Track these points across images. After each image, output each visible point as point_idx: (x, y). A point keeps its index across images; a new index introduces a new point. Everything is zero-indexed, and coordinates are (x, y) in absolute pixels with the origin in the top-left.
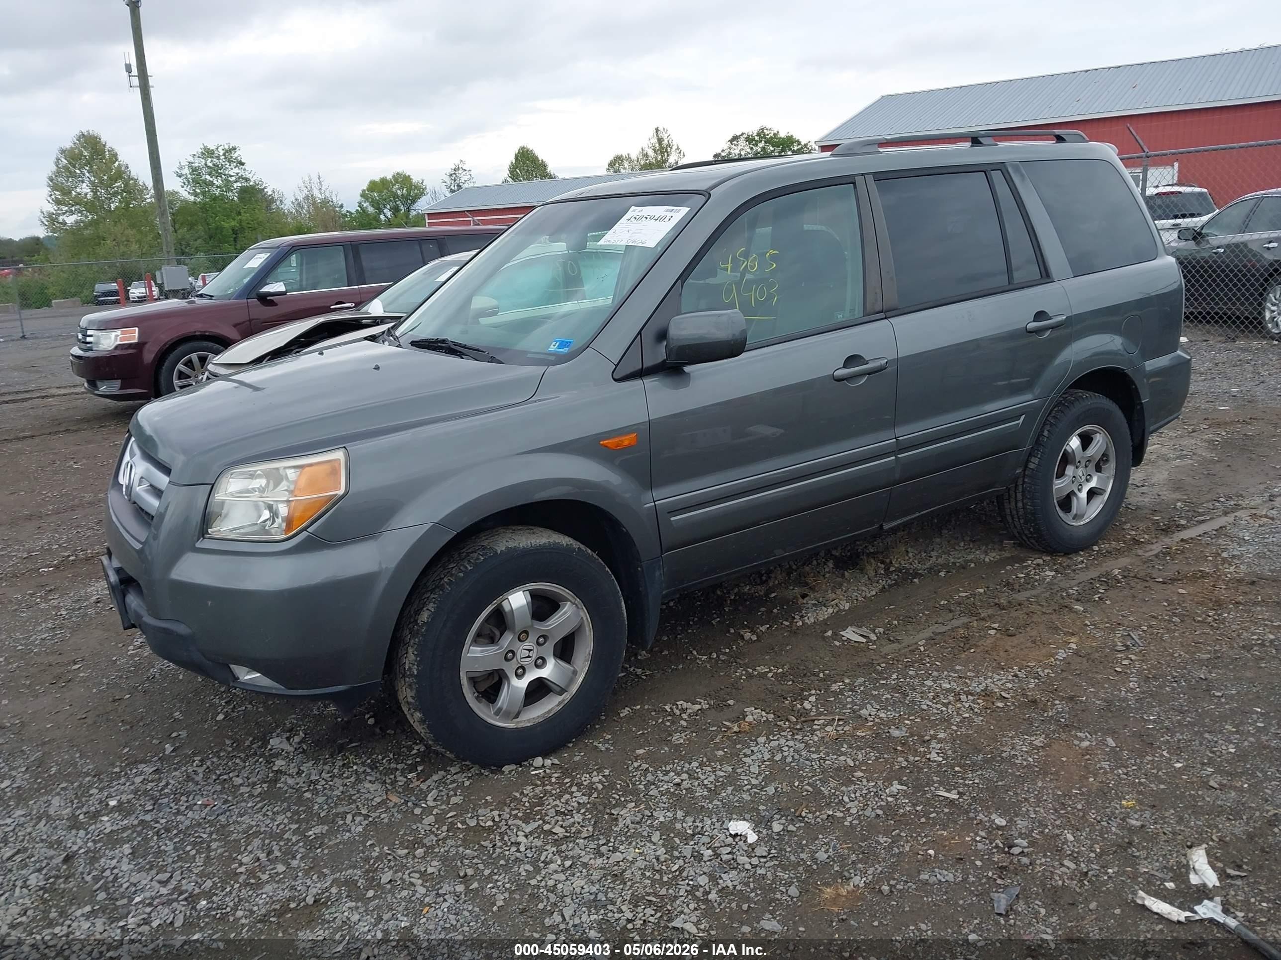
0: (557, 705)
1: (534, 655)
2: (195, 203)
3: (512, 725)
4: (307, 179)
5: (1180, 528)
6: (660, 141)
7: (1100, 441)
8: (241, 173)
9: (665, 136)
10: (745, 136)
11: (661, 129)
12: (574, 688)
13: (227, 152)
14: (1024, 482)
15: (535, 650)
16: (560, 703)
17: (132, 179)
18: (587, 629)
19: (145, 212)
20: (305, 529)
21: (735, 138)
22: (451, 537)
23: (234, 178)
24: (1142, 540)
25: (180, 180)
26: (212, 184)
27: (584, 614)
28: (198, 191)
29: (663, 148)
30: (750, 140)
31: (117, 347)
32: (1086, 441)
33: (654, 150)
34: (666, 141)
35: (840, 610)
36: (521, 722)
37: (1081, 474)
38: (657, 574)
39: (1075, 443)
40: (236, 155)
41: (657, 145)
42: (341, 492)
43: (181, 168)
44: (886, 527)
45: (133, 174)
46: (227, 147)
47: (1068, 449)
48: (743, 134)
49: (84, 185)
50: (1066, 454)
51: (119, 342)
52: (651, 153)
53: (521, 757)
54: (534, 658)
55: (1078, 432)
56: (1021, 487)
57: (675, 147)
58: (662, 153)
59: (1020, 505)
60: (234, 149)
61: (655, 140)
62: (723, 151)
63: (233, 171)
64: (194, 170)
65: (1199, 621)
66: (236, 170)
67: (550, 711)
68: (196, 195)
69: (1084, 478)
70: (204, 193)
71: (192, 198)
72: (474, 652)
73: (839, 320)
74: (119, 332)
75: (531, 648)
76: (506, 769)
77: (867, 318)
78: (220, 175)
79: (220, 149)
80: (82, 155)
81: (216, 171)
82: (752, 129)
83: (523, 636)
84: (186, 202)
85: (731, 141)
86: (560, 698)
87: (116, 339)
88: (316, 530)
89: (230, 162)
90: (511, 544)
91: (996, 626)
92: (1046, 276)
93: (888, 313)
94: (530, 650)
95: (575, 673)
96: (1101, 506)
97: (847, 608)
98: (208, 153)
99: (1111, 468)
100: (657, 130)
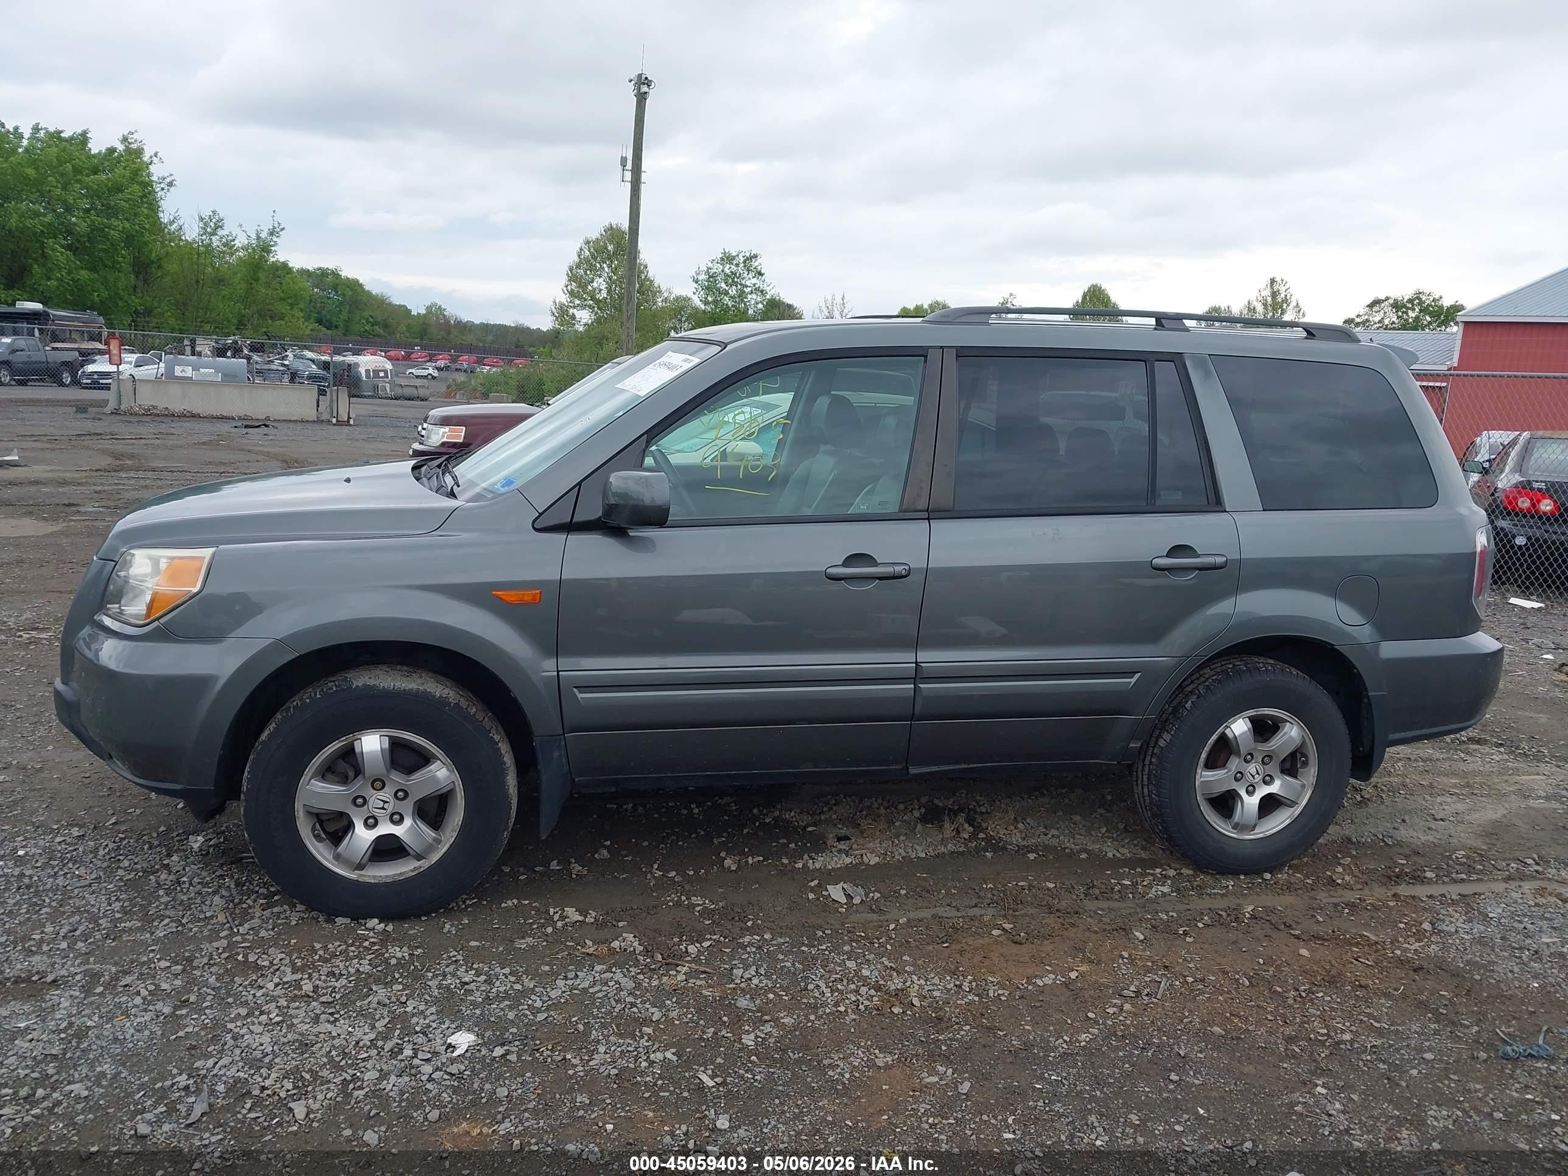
0: (412, 871)
1: (390, 808)
2: (704, 311)
3: (353, 876)
4: (830, 298)
5: (1423, 881)
6: (1274, 294)
7: (1292, 732)
8: (759, 284)
9: (1283, 289)
10: (1391, 301)
11: (1278, 279)
12: (435, 857)
13: (747, 259)
14: (1151, 762)
15: (392, 803)
16: (415, 869)
17: (648, 280)
18: (459, 797)
19: (654, 316)
20: (158, 619)
21: (1376, 303)
22: (293, 657)
23: (749, 289)
24: (1339, 881)
25: (696, 286)
26: (726, 293)
27: (456, 777)
28: (710, 299)
29: (1277, 301)
30: (1397, 306)
31: (443, 444)
32: (1263, 729)
33: (1265, 305)
34: (1283, 296)
35: (862, 863)
36: (365, 876)
37: (1254, 772)
38: (556, 754)
39: (1239, 727)
40: (756, 264)
41: (1269, 299)
42: (195, 590)
43: (698, 274)
44: (913, 771)
45: (650, 274)
46: (748, 255)
47: (1228, 732)
48: (1387, 299)
49: (602, 279)
50: (1223, 738)
51: (445, 440)
52: (1260, 308)
53: (359, 915)
54: (389, 811)
55: (1251, 713)
56: (1147, 767)
57: (1293, 304)
58: (1274, 309)
59: (1146, 790)
60: (756, 256)
61: (1267, 293)
62: (1358, 316)
63: (750, 281)
64: (712, 277)
65: (1275, 992)
66: (754, 281)
67: (401, 874)
68: (706, 303)
69: (1258, 778)
70: (715, 302)
71: (703, 307)
72: (314, 785)
73: (860, 511)
74: (447, 429)
75: (388, 800)
76: (340, 920)
77: (901, 515)
78: (735, 283)
79: (741, 256)
80: (606, 249)
81: (732, 279)
82: (1404, 292)
83: (378, 784)
84: (696, 309)
85: (1371, 306)
86: (417, 864)
87: (443, 436)
88: (166, 622)
89: (748, 271)
90: (371, 682)
91: (1008, 926)
92: (1214, 502)
93: (931, 514)
94: (385, 802)
95: (438, 841)
96: (1288, 822)
97: (872, 863)
98: (728, 258)
99: (1310, 774)
100: (1273, 281)
